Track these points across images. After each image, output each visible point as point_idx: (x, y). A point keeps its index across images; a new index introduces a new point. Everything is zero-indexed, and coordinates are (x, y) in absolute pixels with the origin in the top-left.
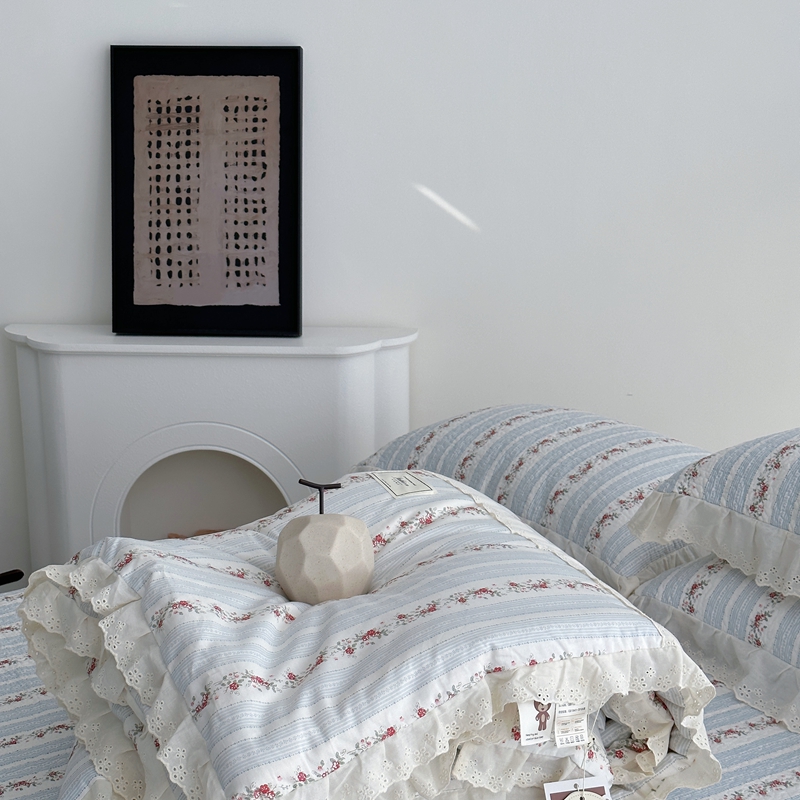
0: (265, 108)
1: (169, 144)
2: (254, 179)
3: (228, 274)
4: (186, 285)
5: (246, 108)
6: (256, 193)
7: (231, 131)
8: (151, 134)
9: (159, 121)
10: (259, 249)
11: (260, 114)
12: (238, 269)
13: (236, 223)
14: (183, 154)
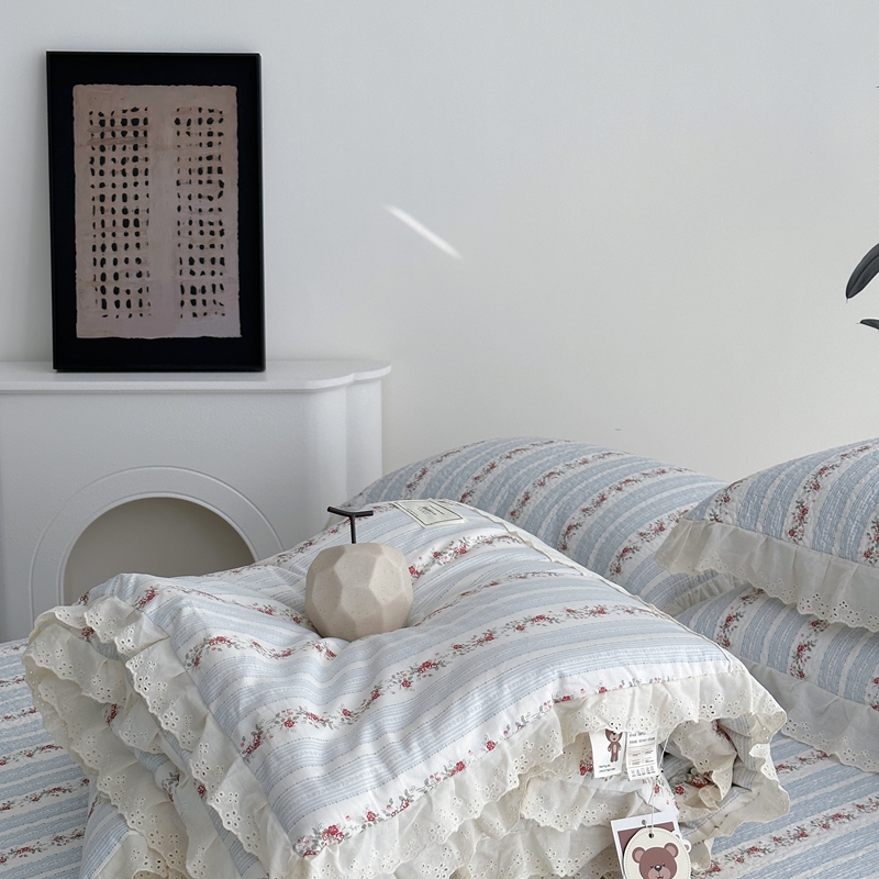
0: (221, 121)
1: (114, 160)
2: (210, 198)
3: (182, 303)
4: (136, 316)
5: (200, 121)
6: (212, 214)
7: (183, 146)
8: (93, 149)
9: (102, 135)
10: (217, 275)
11: (216, 127)
12: (193, 297)
13: (190, 247)
14: (129, 171)
